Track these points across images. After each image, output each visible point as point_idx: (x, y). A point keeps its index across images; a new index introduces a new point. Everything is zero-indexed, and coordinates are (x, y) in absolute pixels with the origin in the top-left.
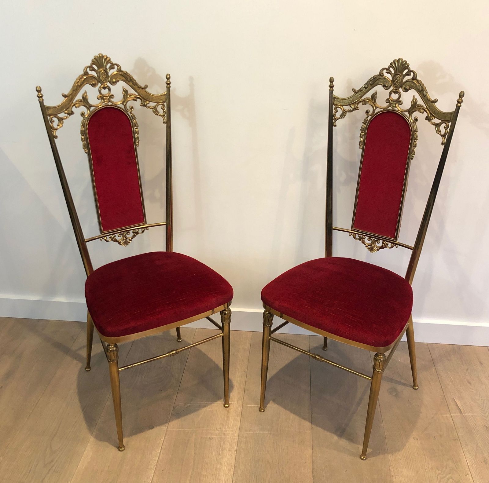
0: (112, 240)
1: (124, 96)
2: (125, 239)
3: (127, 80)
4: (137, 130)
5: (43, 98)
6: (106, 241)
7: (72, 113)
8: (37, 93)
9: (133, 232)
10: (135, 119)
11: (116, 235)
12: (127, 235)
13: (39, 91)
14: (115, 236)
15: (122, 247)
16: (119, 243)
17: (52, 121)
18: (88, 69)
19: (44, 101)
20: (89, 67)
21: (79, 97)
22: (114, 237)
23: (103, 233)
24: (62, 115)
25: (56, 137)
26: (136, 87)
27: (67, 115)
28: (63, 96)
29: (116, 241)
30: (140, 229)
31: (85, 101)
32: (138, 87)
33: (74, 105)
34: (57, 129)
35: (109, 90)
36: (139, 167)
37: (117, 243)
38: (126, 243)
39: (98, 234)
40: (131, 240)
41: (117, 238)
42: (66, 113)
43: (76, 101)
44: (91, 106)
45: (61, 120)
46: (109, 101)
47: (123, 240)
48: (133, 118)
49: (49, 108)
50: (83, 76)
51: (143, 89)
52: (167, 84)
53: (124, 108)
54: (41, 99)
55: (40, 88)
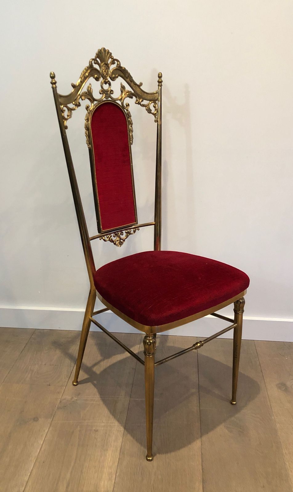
0: (109, 240)
1: (122, 92)
3: (125, 76)
4: (131, 128)
5: (57, 84)
6: (105, 240)
7: (79, 105)
8: (51, 79)
9: (126, 233)
10: (131, 117)
11: (112, 235)
12: (121, 236)
13: (53, 77)
14: (111, 236)
15: (117, 247)
16: (115, 244)
17: (63, 111)
18: (93, 62)
19: (57, 88)
20: (93, 59)
23: (102, 232)
24: (71, 106)
25: (67, 128)
26: (132, 84)
27: (75, 106)
28: (72, 86)
29: (112, 241)
30: (132, 230)
31: (89, 95)
32: (134, 84)
33: (80, 97)
34: (67, 119)
35: (110, 84)
36: (132, 166)
37: (113, 243)
38: (121, 243)
39: (98, 233)
40: (124, 241)
41: (113, 238)
42: (74, 104)
43: (82, 94)
44: (94, 100)
45: (70, 110)
46: (109, 97)
47: (118, 240)
48: (128, 116)
49: (61, 96)
50: (88, 68)
51: (138, 86)
52: (159, 82)
53: (121, 104)
54: (54, 86)
55: (54, 74)
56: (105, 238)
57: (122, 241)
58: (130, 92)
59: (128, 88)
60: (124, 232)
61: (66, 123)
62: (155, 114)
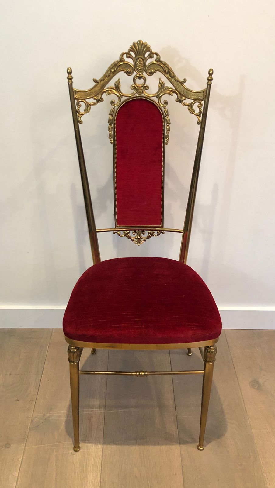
0: (125, 235)
1: (160, 89)
2: (139, 237)
3: (165, 71)
6: (119, 235)
7: (101, 100)
8: (67, 75)
9: (149, 233)
10: (168, 115)
11: (131, 232)
12: (142, 235)
13: (70, 73)
14: (129, 233)
15: (134, 245)
16: (133, 240)
17: (79, 106)
18: (125, 56)
19: (73, 84)
20: (126, 53)
21: (111, 84)
22: (128, 233)
23: (117, 227)
25: (81, 122)
26: (173, 80)
27: (96, 101)
28: (94, 81)
29: (129, 238)
30: (156, 232)
31: (117, 88)
32: (176, 81)
33: (105, 92)
34: (83, 114)
35: (145, 80)
36: (164, 167)
37: (131, 240)
38: (139, 242)
39: (112, 227)
40: (145, 241)
41: (131, 234)
42: (94, 99)
43: (108, 88)
44: (122, 95)
45: (88, 105)
47: (137, 238)
48: (165, 114)
50: (118, 62)
52: (208, 79)
53: (157, 102)
54: (70, 81)
55: (71, 70)
56: (122, 233)
57: (142, 240)
58: (172, 88)
59: (168, 84)
61: (83, 119)
62: (199, 115)
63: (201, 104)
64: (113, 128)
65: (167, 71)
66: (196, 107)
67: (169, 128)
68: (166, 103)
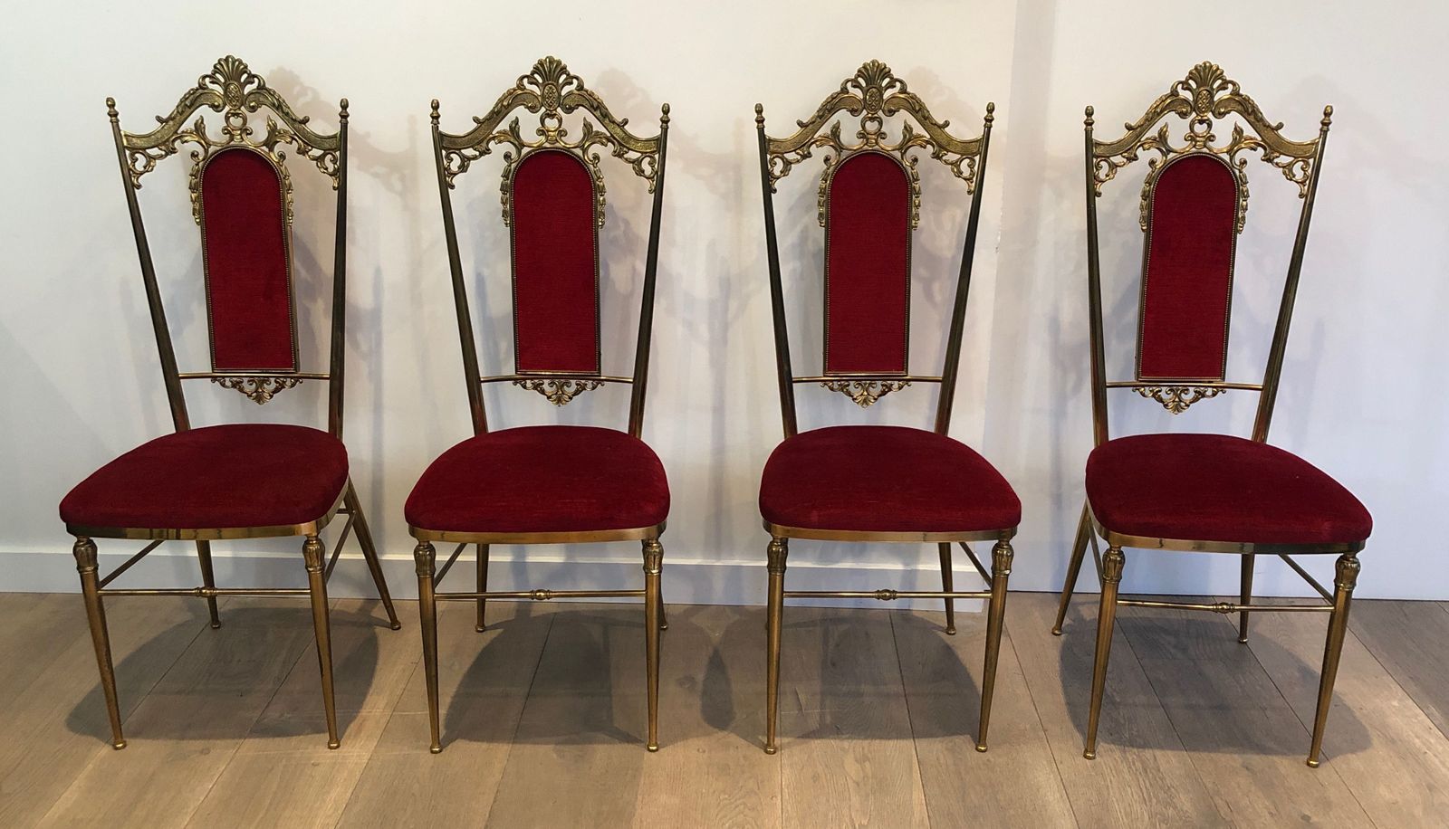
0: (1153, 396)
1: (1235, 139)
2: (1177, 399)
3: (1246, 111)
4: (1245, 203)
6: (1144, 395)
7: (1134, 158)
9: (1196, 392)
10: (1246, 183)
11: (1164, 389)
12: (1183, 394)
14: (1160, 391)
15: (1168, 412)
16: (1166, 406)
18: (1180, 86)
20: (1181, 82)
21: (1153, 132)
22: (1158, 392)
23: (1140, 379)
24: (1117, 159)
26: (1259, 125)
27: (1125, 160)
29: (1161, 400)
30: (1210, 389)
31: (1162, 139)
32: (1265, 126)
33: (1141, 145)
35: (1210, 126)
36: (1233, 271)
37: (1161, 404)
38: (1178, 409)
39: (1132, 379)
40: (1188, 406)
41: (1163, 394)
42: (1124, 157)
43: (1147, 139)
44: (1170, 151)
46: (1205, 146)
47: (1174, 401)
48: (1242, 181)
50: (1168, 97)
51: (1273, 129)
52: (1323, 123)
53: (1228, 161)
56: (1147, 391)
57: (1183, 404)
58: (1255, 139)
59: (1249, 132)
60: (1191, 389)
61: (1100, 188)
62: (1303, 183)
63: (1308, 164)
64: (1149, 206)
65: (1250, 110)
66: (1298, 171)
67: (1247, 205)
68: (1244, 162)
